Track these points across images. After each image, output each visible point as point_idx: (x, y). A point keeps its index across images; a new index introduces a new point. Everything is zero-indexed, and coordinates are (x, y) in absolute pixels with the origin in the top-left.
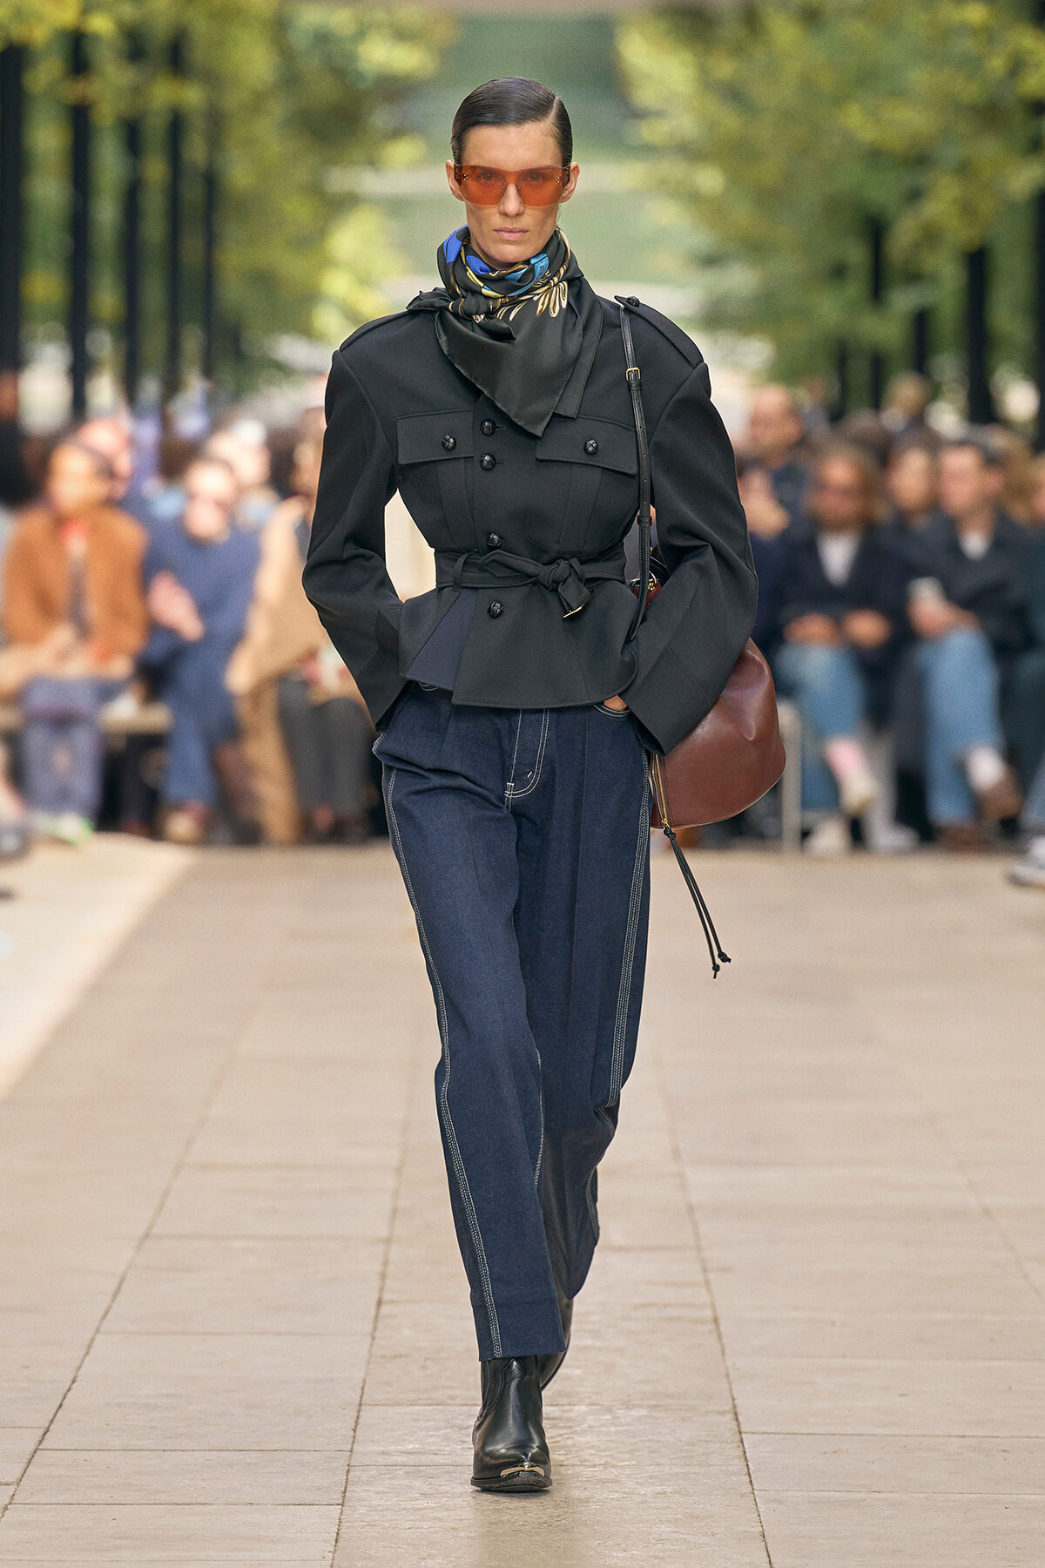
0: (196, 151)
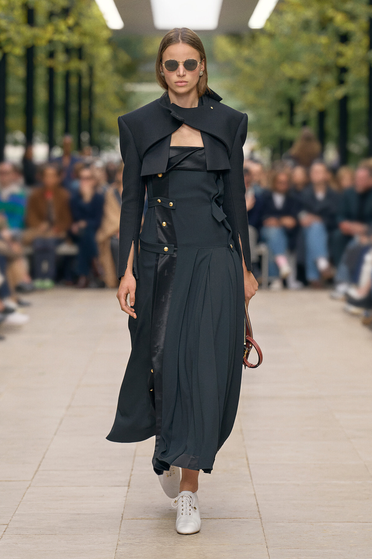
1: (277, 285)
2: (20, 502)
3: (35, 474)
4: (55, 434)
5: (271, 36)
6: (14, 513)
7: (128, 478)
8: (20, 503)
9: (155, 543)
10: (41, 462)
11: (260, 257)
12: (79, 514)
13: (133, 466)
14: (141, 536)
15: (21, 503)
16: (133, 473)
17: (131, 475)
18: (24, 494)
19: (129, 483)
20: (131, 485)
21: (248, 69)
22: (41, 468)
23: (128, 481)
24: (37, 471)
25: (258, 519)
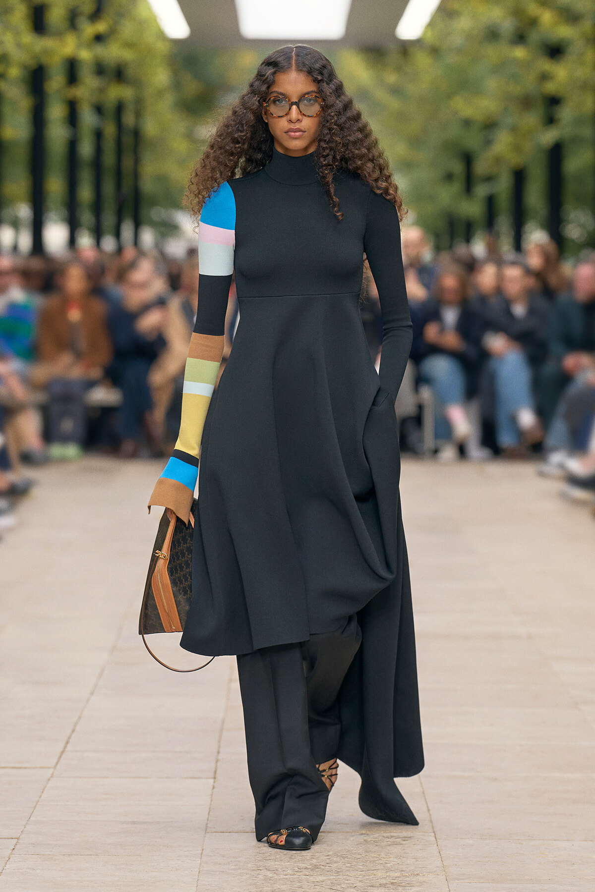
0: (129, 119)
1: (448, 453)
2: (38, 801)
3: (60, 757)
4: (92, 693)
5: (435, 51)
6: (28, 819)
7: (213, 765)
8: (37, 804)
9: (261, 870)
10: (69, 738)
11: (420, 407)
12: (134, 823)
13: (219, 747)
14: (237, 860)
15: (39, 803)
16: (220, 757)
17: (217, 761)
18: (44, 789)
19: (215, 772)
20: (217, 776)
21: (394, 104)
22: (69, 747)
23: (214, 770)
24: (62, 752)
25: (430, 832)
